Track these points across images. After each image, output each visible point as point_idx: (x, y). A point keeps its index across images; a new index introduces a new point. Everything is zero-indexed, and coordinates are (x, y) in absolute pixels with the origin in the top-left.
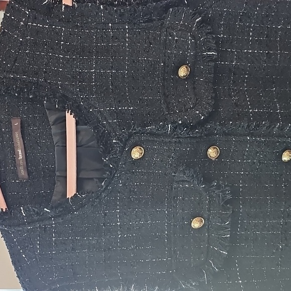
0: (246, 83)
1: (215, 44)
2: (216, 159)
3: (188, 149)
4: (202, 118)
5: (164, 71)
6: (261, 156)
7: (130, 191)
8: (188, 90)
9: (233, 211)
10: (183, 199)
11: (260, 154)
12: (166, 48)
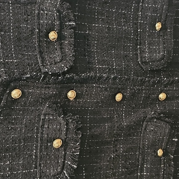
0: (96, 46)
1: (73, 16)
2: (73, 99)
3: (54, 93)
4: (66, 70)
5: (39, 35)
6: (103, 98)
7: (9, 122)
8: (56, 49)
9: (82, 135)
10: (48, 127)
11: (102, 96)
12: (39, 19)
